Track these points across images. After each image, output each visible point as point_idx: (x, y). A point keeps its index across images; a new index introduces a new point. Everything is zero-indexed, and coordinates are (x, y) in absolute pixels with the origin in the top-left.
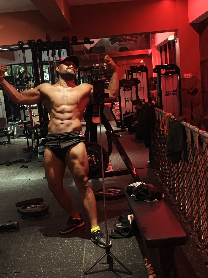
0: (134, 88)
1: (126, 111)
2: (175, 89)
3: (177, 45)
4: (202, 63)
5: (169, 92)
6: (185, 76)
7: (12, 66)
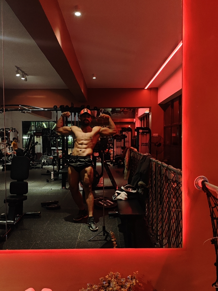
1: (117, 154)
2: (147, 142)
3: (150, 116)
6: (154, 135)
7: (50, 122)
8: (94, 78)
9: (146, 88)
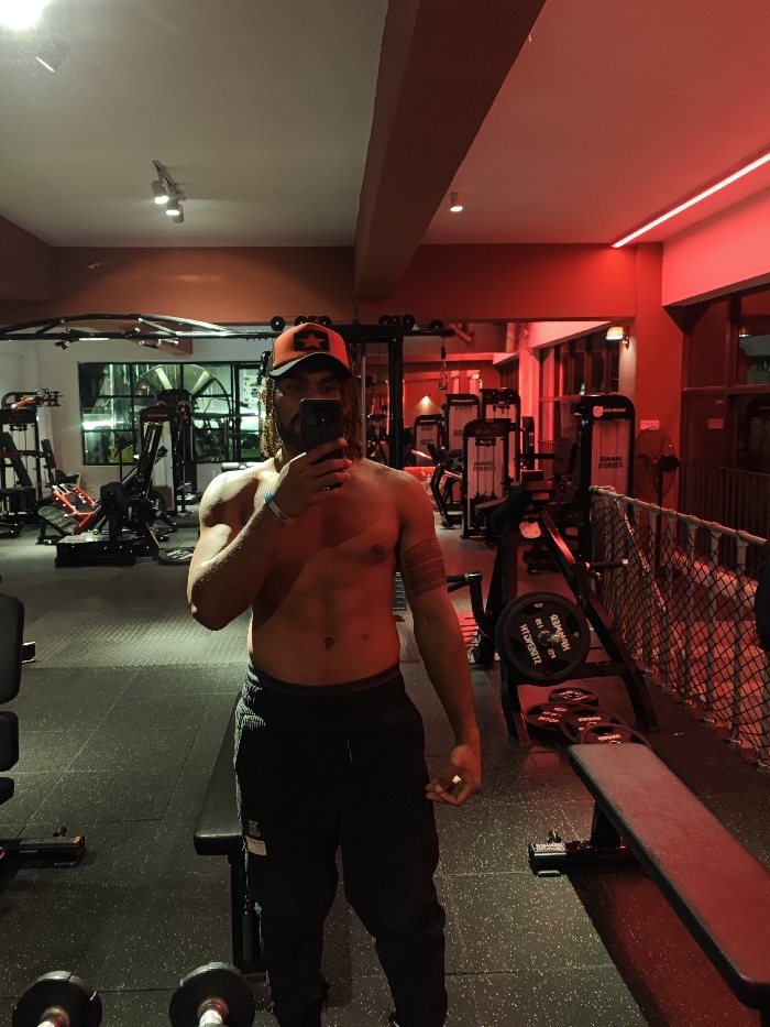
0: (499, 440)
4: (685, 396)
5: (608, 458)
6: (644, 425)
7: (185, 366)
8: (457, 209)
9: (618, 245)
